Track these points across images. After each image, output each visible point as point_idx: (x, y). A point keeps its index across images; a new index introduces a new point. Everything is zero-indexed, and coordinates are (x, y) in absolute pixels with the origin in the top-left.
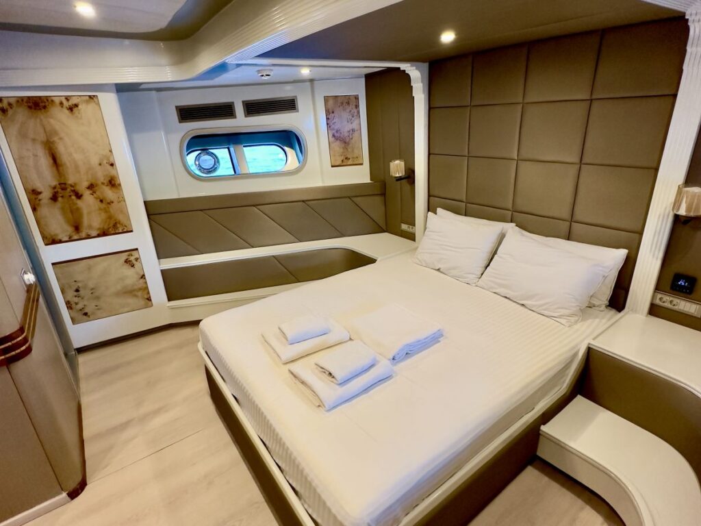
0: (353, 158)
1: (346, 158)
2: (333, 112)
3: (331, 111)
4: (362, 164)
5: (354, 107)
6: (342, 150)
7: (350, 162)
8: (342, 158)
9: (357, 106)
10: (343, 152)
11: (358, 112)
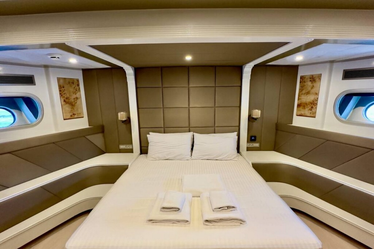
0: (78, 114)
1: (73, 114)
2: (63, 87)
3: (62, 86)
4: (83, 117)
5: (76, 85)
6: (70, 109)
7: (76, 116)
8: (71, 114)
9: (78, 85)
10: (71, 111)
11: (79, 89)
